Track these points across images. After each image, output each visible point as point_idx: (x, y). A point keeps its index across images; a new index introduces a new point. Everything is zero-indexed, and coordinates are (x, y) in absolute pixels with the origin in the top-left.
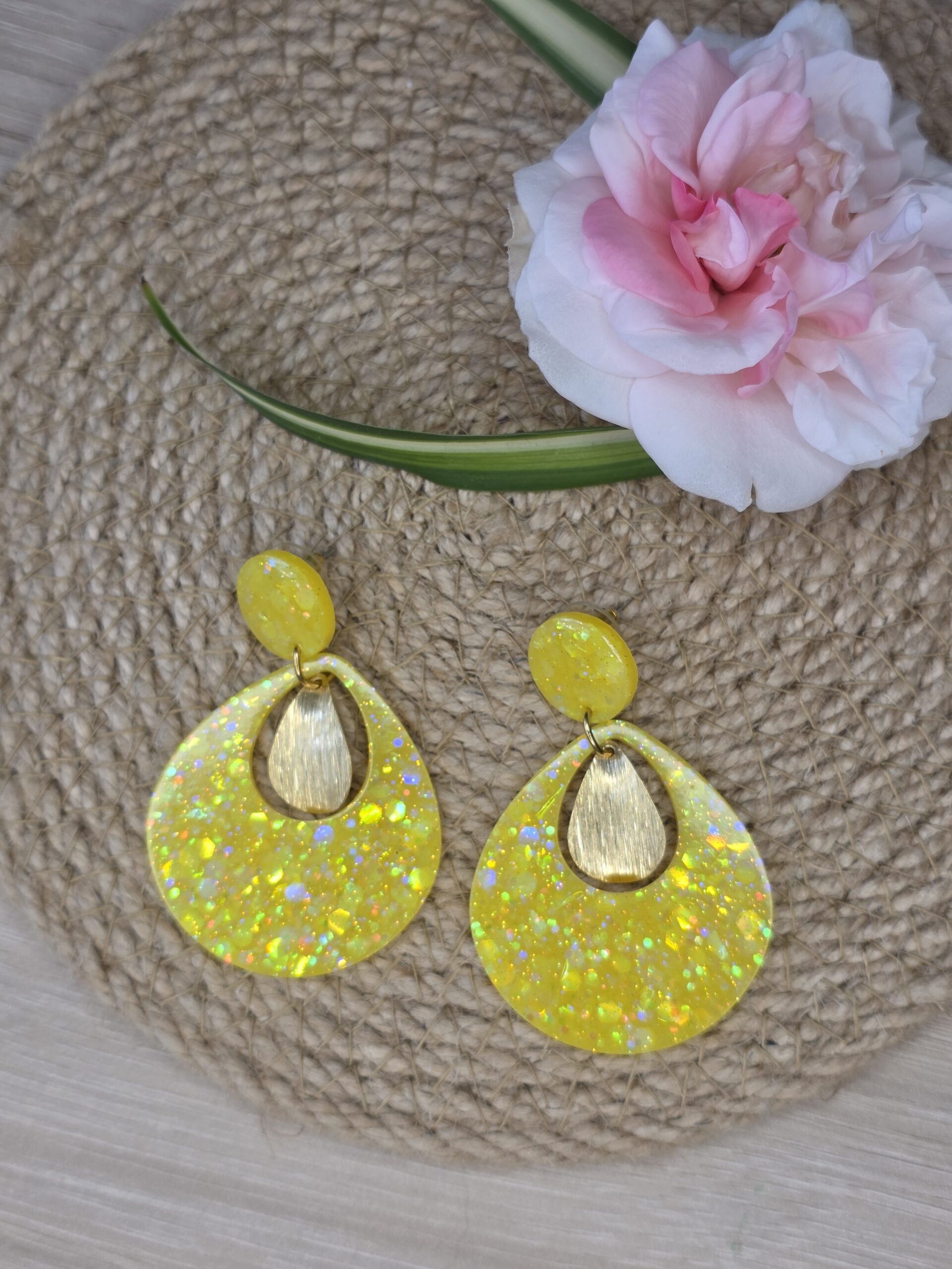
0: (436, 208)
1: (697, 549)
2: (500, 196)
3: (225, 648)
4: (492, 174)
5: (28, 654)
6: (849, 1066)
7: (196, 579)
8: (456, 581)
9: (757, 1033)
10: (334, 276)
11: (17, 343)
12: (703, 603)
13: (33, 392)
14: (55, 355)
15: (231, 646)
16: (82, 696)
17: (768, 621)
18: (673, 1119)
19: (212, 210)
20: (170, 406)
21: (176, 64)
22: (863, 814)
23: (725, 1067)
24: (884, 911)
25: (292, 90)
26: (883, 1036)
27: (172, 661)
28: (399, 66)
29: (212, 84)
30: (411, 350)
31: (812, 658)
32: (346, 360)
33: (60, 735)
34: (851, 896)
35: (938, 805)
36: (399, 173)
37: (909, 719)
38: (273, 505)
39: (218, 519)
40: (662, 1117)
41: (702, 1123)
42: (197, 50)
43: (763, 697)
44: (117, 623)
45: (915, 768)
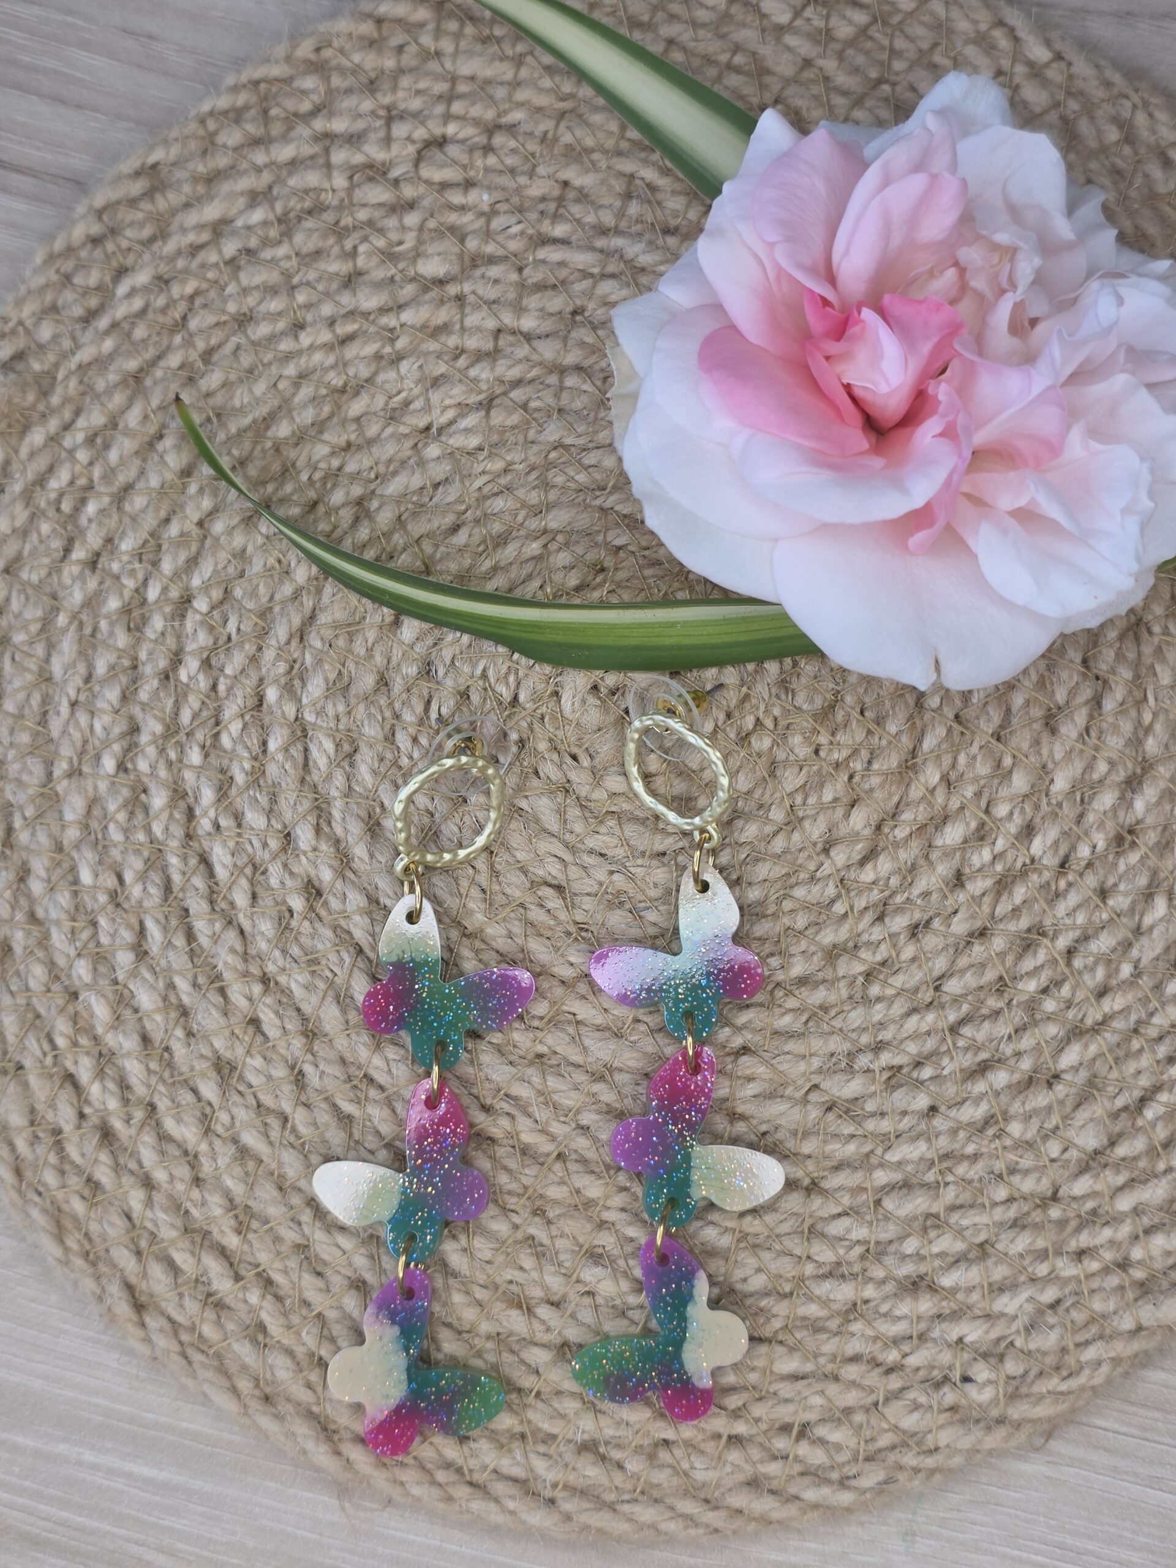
0: (522, 351)
1: (858, 765)
2: (600, 332)
3: (277, 904)
4: (591, 306)
5: (32, 918)
6: (1066, 1405)
7: (238, 818)
8: (561, 813)
9: (951, 1368)
10: (400, 438)
11: (9, 532)
12: (867, 832)
13: (30, 592)
14: (57, 544)
15: (285, 902)
16: (102, 969)
17: (948, 853)
18: (848, 1478)
19: (246, 360)
20: (201, 604)
21: (195, 179)
22: (1073, 1090)
23: (912, 1411)
24: (1101, 1211)
25: (340, 208)
26: (1105, 1369)
27: (212, 922)
28: (472, 173)
29: (241, 202)
30: (497, 527)
31: (1004, 898)
32: (418, 541)
33: (75, 1019)
34: (1061, 1193)
35: (1165, 1077)
36: (476, 307)
37: (1126, 970)
38: (332, 725)
39: (264, 743)
40: (835, 1475)
41: (886, 1482)
42: (221, 161)
43: (946, 948)
44: (143, 877)
45: (1136, 1031)
